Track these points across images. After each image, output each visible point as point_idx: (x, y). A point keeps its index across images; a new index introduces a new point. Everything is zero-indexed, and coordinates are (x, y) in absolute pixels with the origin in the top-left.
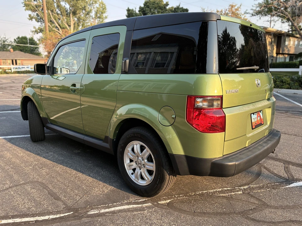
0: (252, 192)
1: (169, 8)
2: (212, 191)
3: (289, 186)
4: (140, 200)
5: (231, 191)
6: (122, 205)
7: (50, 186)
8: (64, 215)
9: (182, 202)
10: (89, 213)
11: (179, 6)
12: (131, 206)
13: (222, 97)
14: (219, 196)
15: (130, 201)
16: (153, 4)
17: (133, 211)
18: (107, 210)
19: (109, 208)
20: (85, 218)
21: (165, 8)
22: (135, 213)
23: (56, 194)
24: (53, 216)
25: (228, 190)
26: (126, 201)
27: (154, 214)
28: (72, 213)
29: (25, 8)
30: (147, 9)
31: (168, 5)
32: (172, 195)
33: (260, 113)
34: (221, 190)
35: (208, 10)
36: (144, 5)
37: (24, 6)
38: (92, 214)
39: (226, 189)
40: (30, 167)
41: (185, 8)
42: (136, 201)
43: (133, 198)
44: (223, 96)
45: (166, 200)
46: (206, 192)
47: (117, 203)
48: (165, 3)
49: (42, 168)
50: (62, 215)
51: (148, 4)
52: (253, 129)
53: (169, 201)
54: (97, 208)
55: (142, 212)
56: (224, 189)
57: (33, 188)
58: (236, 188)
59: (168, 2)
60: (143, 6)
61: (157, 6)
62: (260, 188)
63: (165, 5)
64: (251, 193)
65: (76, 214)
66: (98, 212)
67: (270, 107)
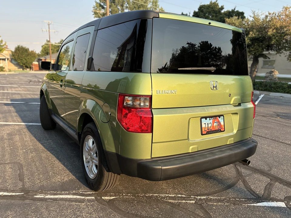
0: (206, 203)
1: (224, 12)
2: (163, 195)
3: (255, 205)
4: (88, 193)
5: (184, 199)
6: (69, 194)
7: (25, 169)
8: (15, 194)
9: (125, 201)
10: (35, 196)
11: (235, 9)
12: (75, 197)
13: (151, 97)
14: (166, 202)
15: (78, 191)
16: (208, 9)
17: (72, 201)
18: (52, 197)
19: (55, 195)
20: (29, 200)
21: (220, 12)
22: (74, 203)
23: (24, 176)
24: (6, 193)
25: (181, 197)
26: (74, 192)
27: (88, 207)
28: (23, 193)
29: (94, 16)
30: (201, 13)
31: (223, 8)
32: (120, 193)
33: (220, 119)
34: (174, 196)
35: (259, 13)
36: (199, 9)
37: (93, 14)
38: (37, 198)
39: (180, 196)
40: (24, 151)
41: (241, 11)
42: (84, 193)
43: (84, 189)
44: (152, 95)
45: (111, 197)
46: (156, 196)
47: (66, 192)
48: (220, 7)
49: (33, 152)
50: (14, 194)
51: (203, 9)
52: (202, 134)
53: (112, 198)
54: (45, 194)
55: (79, 204)
56: (178, 195)
57: (12, 168)
58: (192, 196)
59: (223, 6)
60: (197, 10)
61: (212, 10)
62: (219, 201)
63: (220, 8)
64: (204, 205)
65: (25, 195)
66: (44, 197)
67: (236, 113)
